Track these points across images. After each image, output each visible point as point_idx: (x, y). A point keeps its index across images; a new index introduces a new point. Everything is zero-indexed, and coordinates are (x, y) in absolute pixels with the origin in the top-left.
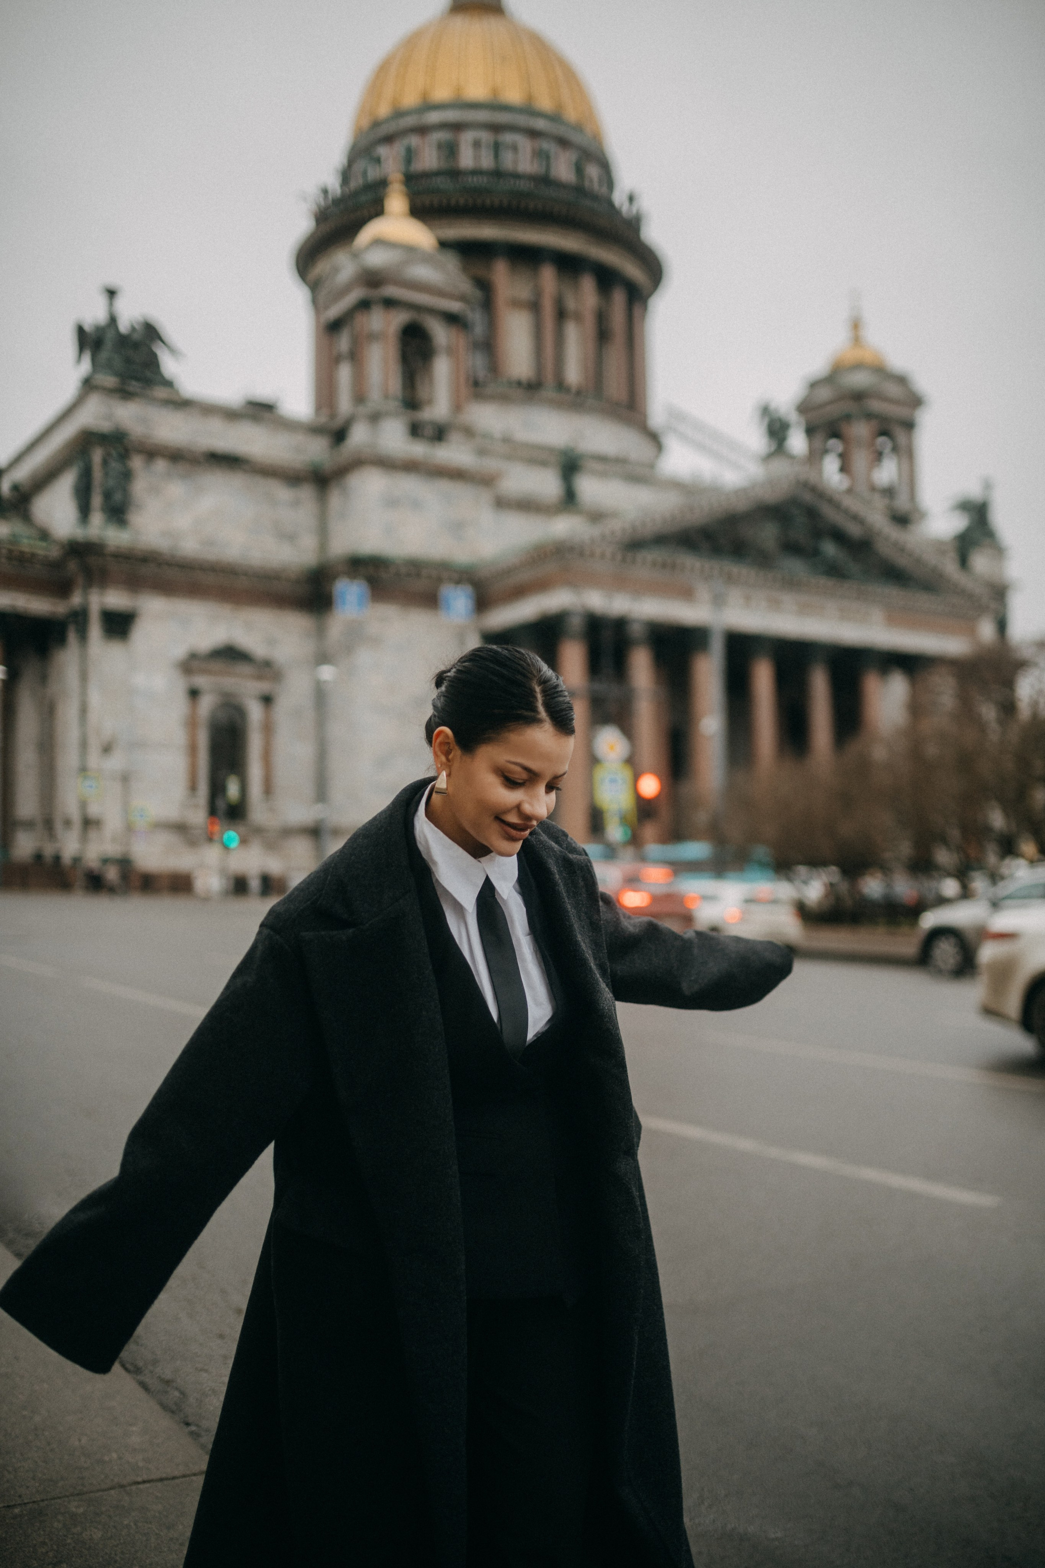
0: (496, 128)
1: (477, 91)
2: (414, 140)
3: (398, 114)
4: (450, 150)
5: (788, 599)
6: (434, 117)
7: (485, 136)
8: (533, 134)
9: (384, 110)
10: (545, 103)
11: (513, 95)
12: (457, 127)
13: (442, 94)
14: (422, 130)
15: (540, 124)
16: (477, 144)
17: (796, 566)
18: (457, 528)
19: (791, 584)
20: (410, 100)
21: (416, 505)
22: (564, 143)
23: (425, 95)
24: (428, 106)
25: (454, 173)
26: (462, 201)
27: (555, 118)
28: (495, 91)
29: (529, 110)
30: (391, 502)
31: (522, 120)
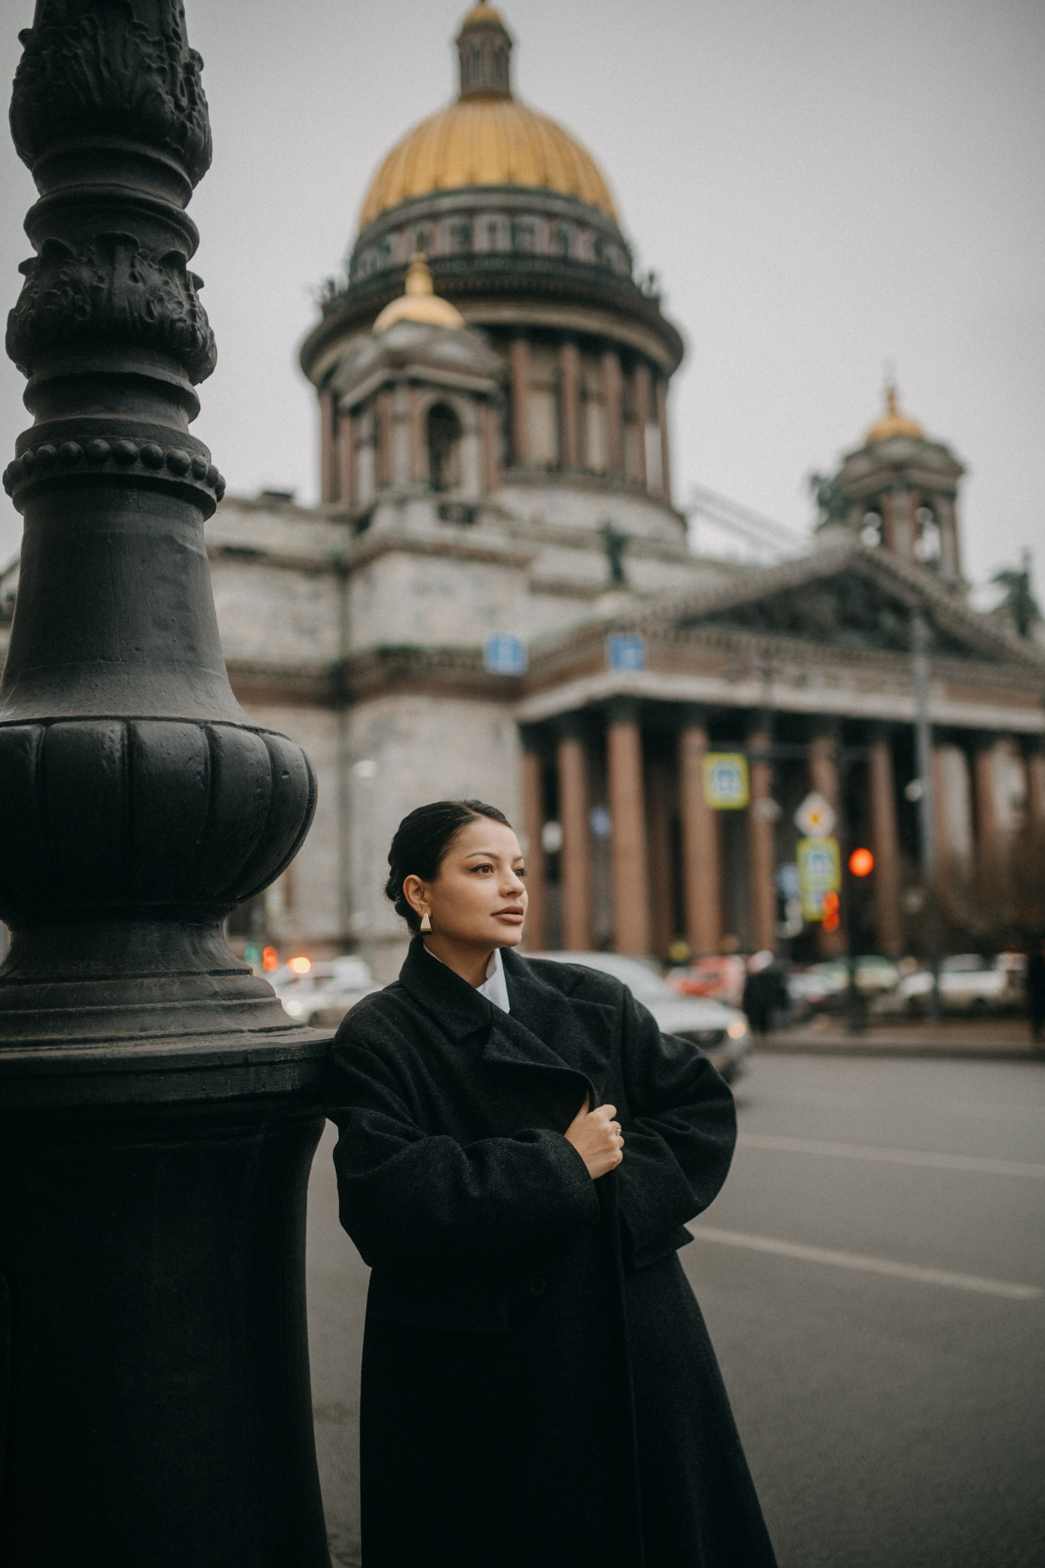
0: (511, 211)
1: (491, 175)
2: (427, 227)
3: (409, 201)
4: (466, 234)
5: (847, 674)
6: (446, 203)
7: (501, 220)
8: (550, 215)
9: (393, 199)
10: (561, 185)
11: (529, 178)
12: (471, 212)
13: (454, 179)
14: (435, 216)
15: (558, 206)
16: (492, 229)
17: (854, 640)
18: (490, 613)
19: (849, 658)
20: (421, 186)
21: (447, 591)
22: (582, 224)
23: (436, 181)
24: (440, 193)
25: (469, 257)
26: (479, 284)
27: (572, 199)
28: (510, 174)
29: (545, 192)
30: (421, 589)
31: (536, 202)
